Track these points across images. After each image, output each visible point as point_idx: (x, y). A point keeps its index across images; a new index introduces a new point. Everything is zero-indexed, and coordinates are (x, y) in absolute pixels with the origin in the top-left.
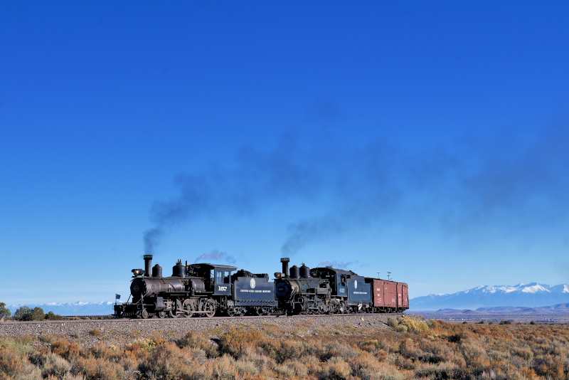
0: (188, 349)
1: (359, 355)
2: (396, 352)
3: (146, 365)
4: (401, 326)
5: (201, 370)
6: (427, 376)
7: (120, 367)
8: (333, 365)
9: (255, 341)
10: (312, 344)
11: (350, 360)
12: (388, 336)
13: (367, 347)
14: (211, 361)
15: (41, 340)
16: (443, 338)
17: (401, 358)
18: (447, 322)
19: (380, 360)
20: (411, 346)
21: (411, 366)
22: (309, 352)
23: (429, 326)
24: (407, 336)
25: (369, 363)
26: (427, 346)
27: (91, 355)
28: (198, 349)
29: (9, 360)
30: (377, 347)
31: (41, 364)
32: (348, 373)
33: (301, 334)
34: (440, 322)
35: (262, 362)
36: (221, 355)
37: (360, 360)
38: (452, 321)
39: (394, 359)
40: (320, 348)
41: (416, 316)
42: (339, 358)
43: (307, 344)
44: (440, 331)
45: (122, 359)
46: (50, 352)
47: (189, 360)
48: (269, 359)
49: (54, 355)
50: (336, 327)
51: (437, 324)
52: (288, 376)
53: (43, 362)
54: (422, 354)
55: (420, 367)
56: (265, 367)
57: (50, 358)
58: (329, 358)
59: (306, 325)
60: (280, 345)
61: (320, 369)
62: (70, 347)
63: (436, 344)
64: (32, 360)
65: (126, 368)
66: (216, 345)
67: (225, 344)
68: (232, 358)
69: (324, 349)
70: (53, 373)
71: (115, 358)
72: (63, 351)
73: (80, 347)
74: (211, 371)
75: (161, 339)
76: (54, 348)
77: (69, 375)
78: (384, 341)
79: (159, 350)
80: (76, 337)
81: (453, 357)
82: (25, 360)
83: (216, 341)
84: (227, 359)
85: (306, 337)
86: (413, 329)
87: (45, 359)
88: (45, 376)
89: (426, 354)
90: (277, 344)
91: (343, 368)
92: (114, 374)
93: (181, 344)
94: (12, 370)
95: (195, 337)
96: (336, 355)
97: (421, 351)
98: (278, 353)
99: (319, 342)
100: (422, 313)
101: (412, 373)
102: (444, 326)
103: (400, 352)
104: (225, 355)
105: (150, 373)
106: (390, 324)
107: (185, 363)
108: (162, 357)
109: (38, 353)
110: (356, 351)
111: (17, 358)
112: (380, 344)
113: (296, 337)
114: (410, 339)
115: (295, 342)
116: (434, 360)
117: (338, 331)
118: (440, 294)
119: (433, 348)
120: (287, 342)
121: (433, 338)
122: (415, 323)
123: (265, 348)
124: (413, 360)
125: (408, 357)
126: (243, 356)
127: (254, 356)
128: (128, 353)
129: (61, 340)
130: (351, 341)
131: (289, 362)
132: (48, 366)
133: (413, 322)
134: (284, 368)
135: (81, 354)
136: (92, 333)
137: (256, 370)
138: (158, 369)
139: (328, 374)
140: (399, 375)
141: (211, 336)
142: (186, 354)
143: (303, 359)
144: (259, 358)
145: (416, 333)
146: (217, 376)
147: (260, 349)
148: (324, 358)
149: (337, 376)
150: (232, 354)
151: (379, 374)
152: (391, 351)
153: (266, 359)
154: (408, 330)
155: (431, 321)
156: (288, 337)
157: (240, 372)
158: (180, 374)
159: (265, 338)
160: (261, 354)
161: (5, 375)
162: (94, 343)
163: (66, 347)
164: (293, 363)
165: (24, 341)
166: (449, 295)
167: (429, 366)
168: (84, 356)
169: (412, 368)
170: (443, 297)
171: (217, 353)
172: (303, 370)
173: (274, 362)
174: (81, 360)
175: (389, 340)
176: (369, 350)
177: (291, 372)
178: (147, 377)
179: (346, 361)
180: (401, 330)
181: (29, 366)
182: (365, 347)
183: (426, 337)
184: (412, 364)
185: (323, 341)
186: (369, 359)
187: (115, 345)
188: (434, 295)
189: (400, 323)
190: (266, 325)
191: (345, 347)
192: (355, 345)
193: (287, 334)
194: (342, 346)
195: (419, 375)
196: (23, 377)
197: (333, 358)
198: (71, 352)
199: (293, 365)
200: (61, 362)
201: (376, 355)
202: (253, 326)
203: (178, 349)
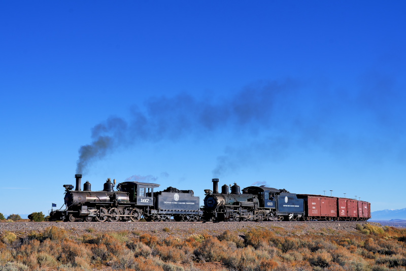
0: (224, 241)
1: (337, 249)
2: (362, 247)
3: (198, 251)
4: (365, 230)
5: (234, 255)
6: (383, 263)
7: (182, 252)
8: (320, 254)
9: (268, 238)
10: (305, 240)
11: (331, 251)
12: (357, 237)
13: (342, 243)
14: (240, 249)
15: (134, 233)
16: (395, 238)
17: (366, 251)
18: (397, 228)
19: (351, 252)
20: (372, 243)
21: (372, 257)
22: (303, 245)
23: (385, 230)
24: (370, 237)
25: (344, 254)
26: (383, 244)
27: (164, 244)
28: (231, 242)
29: (114, 245)
30: (349, 244)
31: (134, 248)
32: (330, 259)
33: (298, 233)
34: (392, 228)
35: (273, 251)
36: (246, 246)
37: (338, 252)
38: (400, 227)
39: (361, 251)
40: (311, 243)
41: (374, 223)
42: (324, 250)
43: (302, 240)
44: (392, 234)
45: (183, 247)
46: (139, 241)
47: (226, 248)
48: (278, 250)
49: (141, 243)
50: (321, 230)
51: (390, 229)
52: (290, 261)
53: (135, 247)
54: (380, 248)
55: (378, 257)
56: (275, 255)
57: (139, 245)
58: (317, 250)
59: (301, 228)
60: (284, 240)
61: (311, 257)
62: (151, 238)
63: (390, 243)
64: (128, 246)
65: (186, 253)
66: (243, 239)
67: (249, 239)
68: (253, 248)
69: (314, 244)
70: (141, 254)
71: (179, 246)
72: (146, 241)
73: (157, 239)
74: (240, 256)
75: (208, 235)
76: (142, 239)
77: (151, 257)
78: (354, 240)
79: (207, 241)
80: (155, 232)
81: (402, 251)
82: (124, 246)
83: (243, 237)
84: (250, 249)
85: (301, 236)
86: (374, 232)
87: (136, 246)
88: (136, 256)
89: (382, 249)
90: (282, 240)
91: (326, 256)
92: (178, 256)
93: (221, 238)
94: (116, 252)
95: (229, 234)
96: (321, 248)
97: (379, 247)
98: (283, 245)
99: (310, 239)
100: (380, 222)
101: (373, 261)
102: (396, 231)
103: (365, 247)
104: (249, 246)
105: (201, 256)
106: (358, 228)
107: (223, 251)
108: (209, 246)
109: (132, 242)
110: (335, 246)
111: (119, 244)
112: (351, 241)
113: (295, 236)
114: (372, 239)
115: (294, 239)
116: (389, 253)
117: (323, 232)
118: (392, 210)
119: (388, 245)
120: (289, 238)
121: (388, 238)
122: (375, 229)
123: (275, 242)
124: (374, 253)
125: (370, 251)
126: (261, 247)
127: (268, 247)
128: (187, 243)
129: (145, 234)
130: (331, 239)
131: (290, 252)
132: (137, 250)
133: (374, 228)
134: (287, 255)
135: (158, 243)
136: (164, 230)
137: (269, 256)
138: (206, 254)
139: (317, 260)
140: (364, 263)
141: (239, 234)
142: (224, 245)
143: (300, 250)
144: (271, 248)
145: (375, 235)
146: (244, 259)
147: (271, 242)
148: (314, 250)
149: (323, 262)
150: (253, 245)
151: (351, 261)
152: (359, 246)
153: (275, 249)
154: (370, 233)
155: (386, 227)
156: (289, 236)
157: (258, 257)
158: (220, 257)
159: (275, 236)
160: (272, 246)
161: (112, 255)
162: (165, 236)
163: (148, 238)
164: (293, 252)
165: (123, 234)
166: (398, 210)
167: (385, 257)
168: (160, 244)
169: (373, 258)
170: (394, 211)
171: (243, 245)
172: (300, 258)
173: (280, 251)
174: (158, 247)
175: (357, 239)
176: (343, 245)
177: (292, 258)
178: (199, 259)
179: (328, 252)
180: (365, 233)
181: (127, 250)
182: (341, 243)
183: (382, 238)
184: (373, 255)
185: (313, 239)
186: (344, 251)
187: (179, 238)
188: (387, 210)
189: (364, 228)
190: (275, 227)
191: (327, 243)
192: (334, 242)
193: (288, 234)
194: (325, 242)
195: (378, 263)
196: (123, 256)
197: (319, 250)
198: (152, 242)
199: (293, 254)
200: (146, 248)
201: (349, 249)
202: (267, 228)
203: (218, 241)
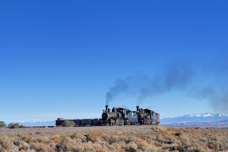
0: (75, 139)
1: (141, 141)
2: (155, 140)
3: (59, 145)
4: (157, 130)
5: (80, 147)
6: (167, 149)
7: (49, 146)
8: (131, 145)
9: (101, 136)
10: (122, 137)
11: (137, 143)
12: (152, 134)
13: (144, 138)
14: (84, 143)
15: (18, 136)
16: (173, 134)
17: (157, 142)
19: (149, 143)
20: (161, 138)
22: (121, 140)
23: (168, 130)
25: (144, 144)
26: (167, 138)
27: (37, 141)
28: (79, 139)
29: (6, 144)
30: (148, 138)
31: (18, 145)
32: (136, 148)
33: (118, 133)
34: (172, 128)
35: (103, 144)
37: (141, 143)
38: (176, 128)
39: (154, 142)
40: (126, 138)
41: (162, 126)
42: (133, 142)
43: (120, 137)
44: (172, 132)
45: (50, 143)
46: (22, 141)
47: (75, 143)
48: (106, 143)
49: (23, 141)
50: (132, 130)
51: (171, 129)
52: (113, 149)
54: (165, 140)
55: (164, 145)
56: (104, 146)
57: (22, 143)
58: (129, 142)
59: (120, 129)
60: (110, 137)
61: (126, 146)
62: (29, 138)
63: (170, 137)
64: (15, 144)
65: (51, 146)
66: (86, 137)
67: (89, 137)
68: (92, 142)
69: (127, 139)
70: (23, 148)
71: (47, 143)
72: (27, 140)
73: (33, 138)
74: (84, 147)
75: (64, 135)
76: (23, 139)
77: (29, 149)
78: (150, 136)
79: (64, 139)
80: (32, 135)
81: (177, 141)
82: (12, 143)
84: (90, 143)
85: (120, 134)
86: (162, 131)
87: (20, 143)
88: (20, 150)
89: (166, 140)
90: (109, 137)
91: (134, 146)
92: (46, 149)
93: (72, 137)
94: (7, 147)
95: (77, 134)
96: (132, 141)
97: (164, 139)
98: (109, 140)
99: (125, 136)
100: (165, 125)
101: (161, 148)
102: (174, 130)
103: (156, 140)
104: (89, 141)
105: (60, 148)
106: (152, 129)
107: (74, 144)
108: (65, 142)
109: (17, 141)
110: (140, 139)
111: (9, 143)
112: (149, 136)
113: (116, 134)
114: (160, 135)
115: (116, 136)
116: (169, 143)
117: (133, 132)
118: (172, 117)
119: (169, 138)
120: (113, 136)
121: (169, 134)
122: (162, 129)
123: (105, 138)
125: (159, 142)
126: (96, 142)
127: (100, 141)
128: (52, 140)
129: (26, 136)
130: (137, 135)
131: (114, 144)
132: (21, 146)
133: (161, 128)
134: (112, 146)
135: (34, 141)
136: (38, 133)
137: (101, 147)
138: (63, 147)
139: (129, 148)
140: (156, 149)
141: (84, 134)
142: (74, 141)
143: (119, 143)
144: (102, 142)
145: (162, 132)
146: (86, 149)
147: (103, 139)
148: (127, 142)
149: (132, 149)
151: (148, 148)
152: (153, 139)
153: (105, 143)
154: (160, 131)
155: (168, 128)
156: (113, 134)
157: (95, 147)
158: (72, 148)
159: (105, 135)
160: (103, 141)
161: (4, 149)
162: (39, 137)
163: (28, 138)
164: (115, 144)
165: (12, 136)
166: (175, 118)
167: (167, 145)
168: (35, 142)
169: (161, 146)
170: (173, 118)
171: (86, 141)
172: (119, 147)
173: (108, 144)
175: (152, 135)
176: (144, 139)
177: (115, 147)
178: (59, 150)
179: (136, 143)
180: (157, 131)
181: (14, 146)
182: (143, 138)
183: (166, 134)
184: (161, 144)
185: (127, 136)
186: (145, 143)
187: (47, 137)
188: (169, 118)
189: (156, 129)
190: (105, 129)
191: (135, 138)
192: (139, 137)
193: (113, 133)
194: (134, 137)
195: (164, 149)
196: (11, 150)
197: (130, 142)
198: (30, 140)
199: (115, 145)
200: (26, 144)
201: (147, 141)
202: (100, 130)
203: (71, 139)
